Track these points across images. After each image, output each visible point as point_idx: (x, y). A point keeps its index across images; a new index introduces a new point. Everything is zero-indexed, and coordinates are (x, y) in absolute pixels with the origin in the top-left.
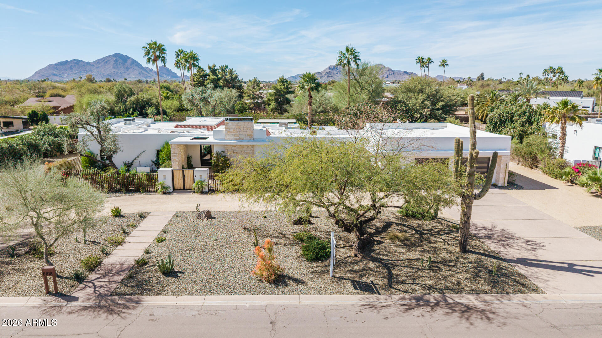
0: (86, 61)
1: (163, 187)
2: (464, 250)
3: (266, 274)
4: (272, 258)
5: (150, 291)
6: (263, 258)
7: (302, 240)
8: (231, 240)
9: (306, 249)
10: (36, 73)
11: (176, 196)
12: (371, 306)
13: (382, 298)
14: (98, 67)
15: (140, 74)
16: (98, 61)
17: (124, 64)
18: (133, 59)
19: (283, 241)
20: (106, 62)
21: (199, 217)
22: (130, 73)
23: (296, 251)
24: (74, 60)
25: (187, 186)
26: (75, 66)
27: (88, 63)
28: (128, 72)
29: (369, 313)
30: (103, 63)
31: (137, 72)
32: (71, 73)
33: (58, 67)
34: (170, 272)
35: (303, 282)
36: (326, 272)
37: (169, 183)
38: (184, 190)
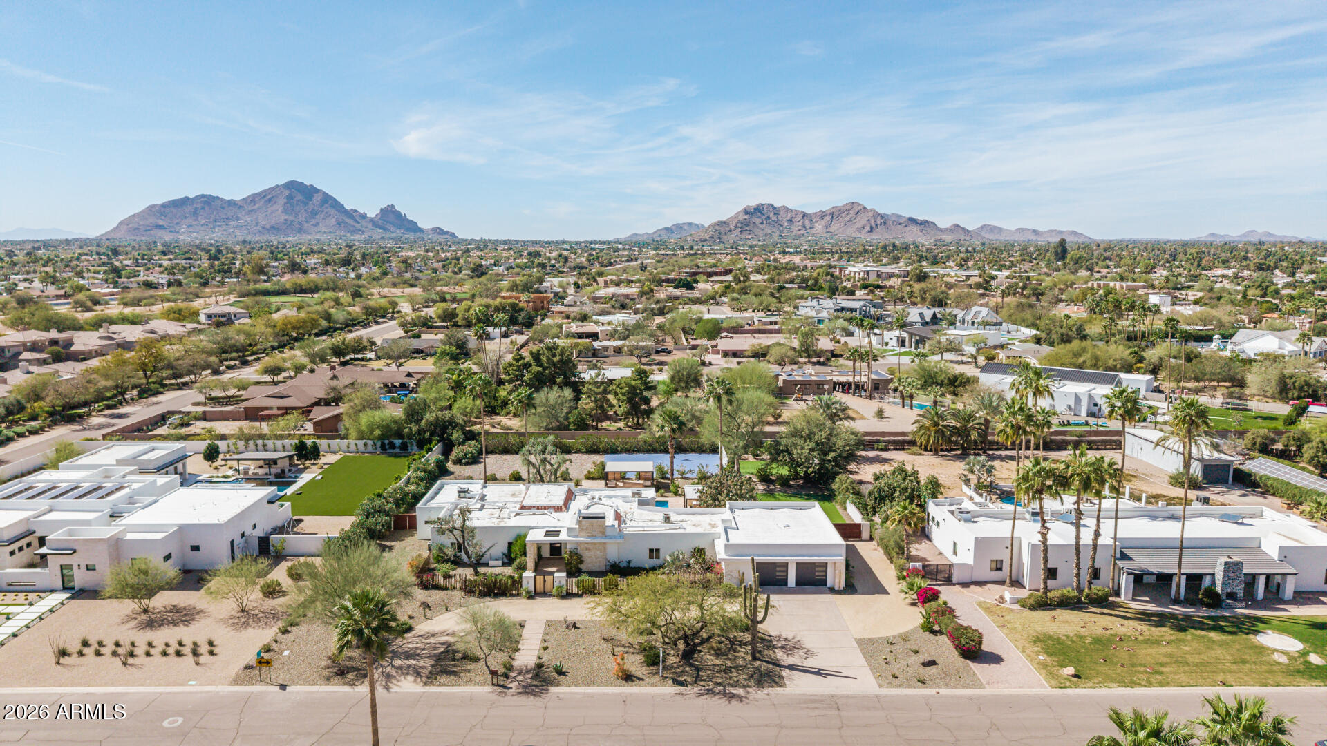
0: (227, 198)
1: (528, 592)
2: (755, 658)
3: (620, 674)
4: (624, 664)
5: (552, 685)
6: (619, 664)
7: (645, 650)
8: (595, 649)
9: (647, 657)
10: (121, 223)
11: (539, 600)
12: (681, 694)
13: (688, 689)
14: (251, 211)
15: (339, 224)
16: (253, 199)
17: (306, 204)
18: (325, 193)
19: (631, 650)
20: (270, 200)
21: (567, 627)
22: (318, 224)
23: (639, 658)
24: (203, 196)
25: (547, 590)
26: (203, 208)
27: (231, 203)
28: (314, 222)
29: (680, 698)
30: (263, 201)
31: (333, 221)
32: (194, 223)
33: (167, 210)
34: (560, 672)
35: (643, 680)
36: (658, 673)
37: (532, 588)
38: (545, 594)
